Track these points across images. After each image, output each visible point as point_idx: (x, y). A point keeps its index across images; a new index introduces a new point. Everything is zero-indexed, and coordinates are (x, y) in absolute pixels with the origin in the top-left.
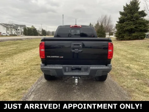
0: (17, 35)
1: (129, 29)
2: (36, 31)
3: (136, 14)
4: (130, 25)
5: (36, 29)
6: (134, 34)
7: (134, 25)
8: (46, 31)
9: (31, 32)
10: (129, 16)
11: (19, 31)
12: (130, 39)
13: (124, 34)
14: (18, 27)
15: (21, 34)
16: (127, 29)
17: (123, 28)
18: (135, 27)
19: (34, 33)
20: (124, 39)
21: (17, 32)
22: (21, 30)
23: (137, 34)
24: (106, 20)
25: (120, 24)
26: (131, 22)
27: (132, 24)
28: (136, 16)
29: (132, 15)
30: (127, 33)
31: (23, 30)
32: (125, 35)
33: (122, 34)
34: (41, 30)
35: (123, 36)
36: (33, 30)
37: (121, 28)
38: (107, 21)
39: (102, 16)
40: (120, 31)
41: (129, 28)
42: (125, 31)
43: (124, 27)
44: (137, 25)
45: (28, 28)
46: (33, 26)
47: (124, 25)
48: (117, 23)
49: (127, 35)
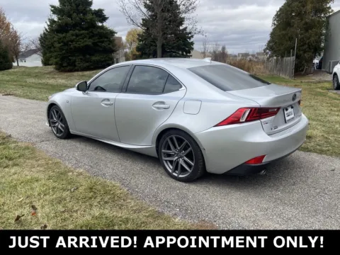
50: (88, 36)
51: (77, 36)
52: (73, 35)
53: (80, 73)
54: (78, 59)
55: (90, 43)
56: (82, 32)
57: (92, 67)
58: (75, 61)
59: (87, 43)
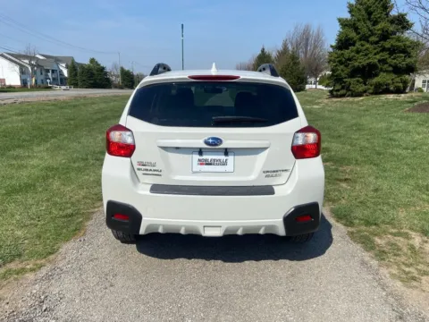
0: (50, 88)
1: (364, 67)
2: (106, 74)
3: (382, 25)
4: (366, 55)
5: (103, 68)
6: (376, 80)
7: (375, 54)
8: (133, 75)
11: (54, 76)
13: (349, 80)
15: (62, 85)
16: (356, 64)
17: (348, 65)
18: (379, 61)
20: (350, 93)
23: (384, 80)
24: (307, 39)
25: (339, 52)
27: (371, 53)
28: (382, 30)
31: (65, 73)
32: (353, 81)
33: (345, 80)
34: (118, 72)
35: (346, 84)
38: (311, 41)
39: (296, 28)
41: (361, 61)
43: (350, 59)
44: (385, 55)
45: (82, 66)
47: (347, 53)
48: (331, 50)
49: (358, 81)
50: (374, 52)
51: (358, 52)
52: (353, 51)
55: (376, 60)
57: (371, 91)
58: (350, 84)
59: (370, 61)
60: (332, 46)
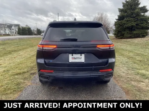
0: (11, 35)
1: (130, 27)
2: (31, 30)
3: (137, 10)
4: (131, 22)
5: (30, 28)
6: (135, 32)
8: (41, 31)
9: (25, 31)
10: (130, 13)
11: (13, 31)
12: (130, 38)
13: (124, 32)
14: (12, 27)
15: (16, 34)
16: (127, 26)
17: (123, 26)
18: (137, 25)
19: (29, 32)
20: (124, 37)
21: (11, 32)
22: (15, 29)
23: (138, 32)
25: (120, 21)
26: (132, 19)
27: (133, 21)
28: (137, 12)
29: (132, 11)
30: (127, 31)
31: (17, 30)
32: (126, 32)
33: (122, 32)
34: (36, 30)
35: (123, 34)
36: (27, 30)
37: (121, 26)
40: (120, 29)
41: (130, 25)
42: (125, 29)
43: (124, 24)
44: (138, 22)
45: (22, 27)
46: (27, 25)
47: (123, 21)
49: (127, 33)
50: (134, 21)
51: (127, 21)
52: (125, 21)
53: (125, 40)
54: (126, 33)
55: (135, 24)
56: (131, 19)
57: (133, 37)
58: (124, 34)
59: (133, 24)
60: (116, 19)
